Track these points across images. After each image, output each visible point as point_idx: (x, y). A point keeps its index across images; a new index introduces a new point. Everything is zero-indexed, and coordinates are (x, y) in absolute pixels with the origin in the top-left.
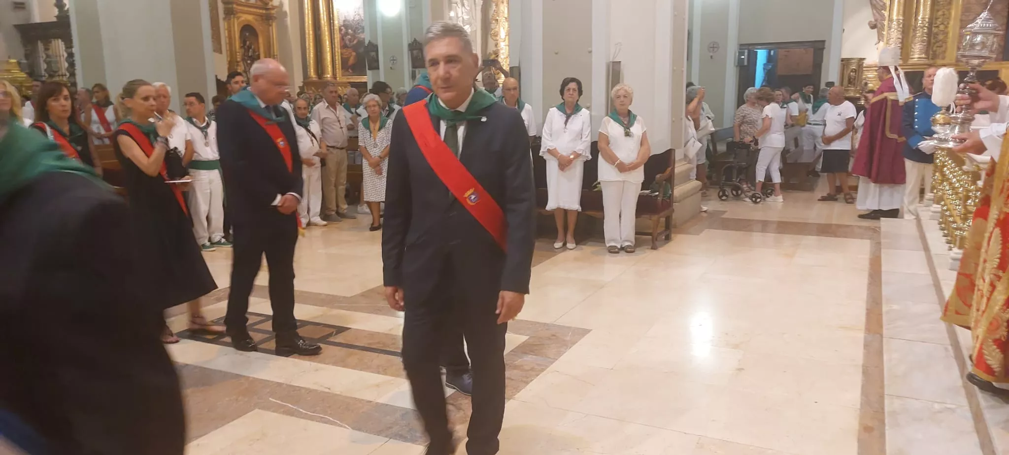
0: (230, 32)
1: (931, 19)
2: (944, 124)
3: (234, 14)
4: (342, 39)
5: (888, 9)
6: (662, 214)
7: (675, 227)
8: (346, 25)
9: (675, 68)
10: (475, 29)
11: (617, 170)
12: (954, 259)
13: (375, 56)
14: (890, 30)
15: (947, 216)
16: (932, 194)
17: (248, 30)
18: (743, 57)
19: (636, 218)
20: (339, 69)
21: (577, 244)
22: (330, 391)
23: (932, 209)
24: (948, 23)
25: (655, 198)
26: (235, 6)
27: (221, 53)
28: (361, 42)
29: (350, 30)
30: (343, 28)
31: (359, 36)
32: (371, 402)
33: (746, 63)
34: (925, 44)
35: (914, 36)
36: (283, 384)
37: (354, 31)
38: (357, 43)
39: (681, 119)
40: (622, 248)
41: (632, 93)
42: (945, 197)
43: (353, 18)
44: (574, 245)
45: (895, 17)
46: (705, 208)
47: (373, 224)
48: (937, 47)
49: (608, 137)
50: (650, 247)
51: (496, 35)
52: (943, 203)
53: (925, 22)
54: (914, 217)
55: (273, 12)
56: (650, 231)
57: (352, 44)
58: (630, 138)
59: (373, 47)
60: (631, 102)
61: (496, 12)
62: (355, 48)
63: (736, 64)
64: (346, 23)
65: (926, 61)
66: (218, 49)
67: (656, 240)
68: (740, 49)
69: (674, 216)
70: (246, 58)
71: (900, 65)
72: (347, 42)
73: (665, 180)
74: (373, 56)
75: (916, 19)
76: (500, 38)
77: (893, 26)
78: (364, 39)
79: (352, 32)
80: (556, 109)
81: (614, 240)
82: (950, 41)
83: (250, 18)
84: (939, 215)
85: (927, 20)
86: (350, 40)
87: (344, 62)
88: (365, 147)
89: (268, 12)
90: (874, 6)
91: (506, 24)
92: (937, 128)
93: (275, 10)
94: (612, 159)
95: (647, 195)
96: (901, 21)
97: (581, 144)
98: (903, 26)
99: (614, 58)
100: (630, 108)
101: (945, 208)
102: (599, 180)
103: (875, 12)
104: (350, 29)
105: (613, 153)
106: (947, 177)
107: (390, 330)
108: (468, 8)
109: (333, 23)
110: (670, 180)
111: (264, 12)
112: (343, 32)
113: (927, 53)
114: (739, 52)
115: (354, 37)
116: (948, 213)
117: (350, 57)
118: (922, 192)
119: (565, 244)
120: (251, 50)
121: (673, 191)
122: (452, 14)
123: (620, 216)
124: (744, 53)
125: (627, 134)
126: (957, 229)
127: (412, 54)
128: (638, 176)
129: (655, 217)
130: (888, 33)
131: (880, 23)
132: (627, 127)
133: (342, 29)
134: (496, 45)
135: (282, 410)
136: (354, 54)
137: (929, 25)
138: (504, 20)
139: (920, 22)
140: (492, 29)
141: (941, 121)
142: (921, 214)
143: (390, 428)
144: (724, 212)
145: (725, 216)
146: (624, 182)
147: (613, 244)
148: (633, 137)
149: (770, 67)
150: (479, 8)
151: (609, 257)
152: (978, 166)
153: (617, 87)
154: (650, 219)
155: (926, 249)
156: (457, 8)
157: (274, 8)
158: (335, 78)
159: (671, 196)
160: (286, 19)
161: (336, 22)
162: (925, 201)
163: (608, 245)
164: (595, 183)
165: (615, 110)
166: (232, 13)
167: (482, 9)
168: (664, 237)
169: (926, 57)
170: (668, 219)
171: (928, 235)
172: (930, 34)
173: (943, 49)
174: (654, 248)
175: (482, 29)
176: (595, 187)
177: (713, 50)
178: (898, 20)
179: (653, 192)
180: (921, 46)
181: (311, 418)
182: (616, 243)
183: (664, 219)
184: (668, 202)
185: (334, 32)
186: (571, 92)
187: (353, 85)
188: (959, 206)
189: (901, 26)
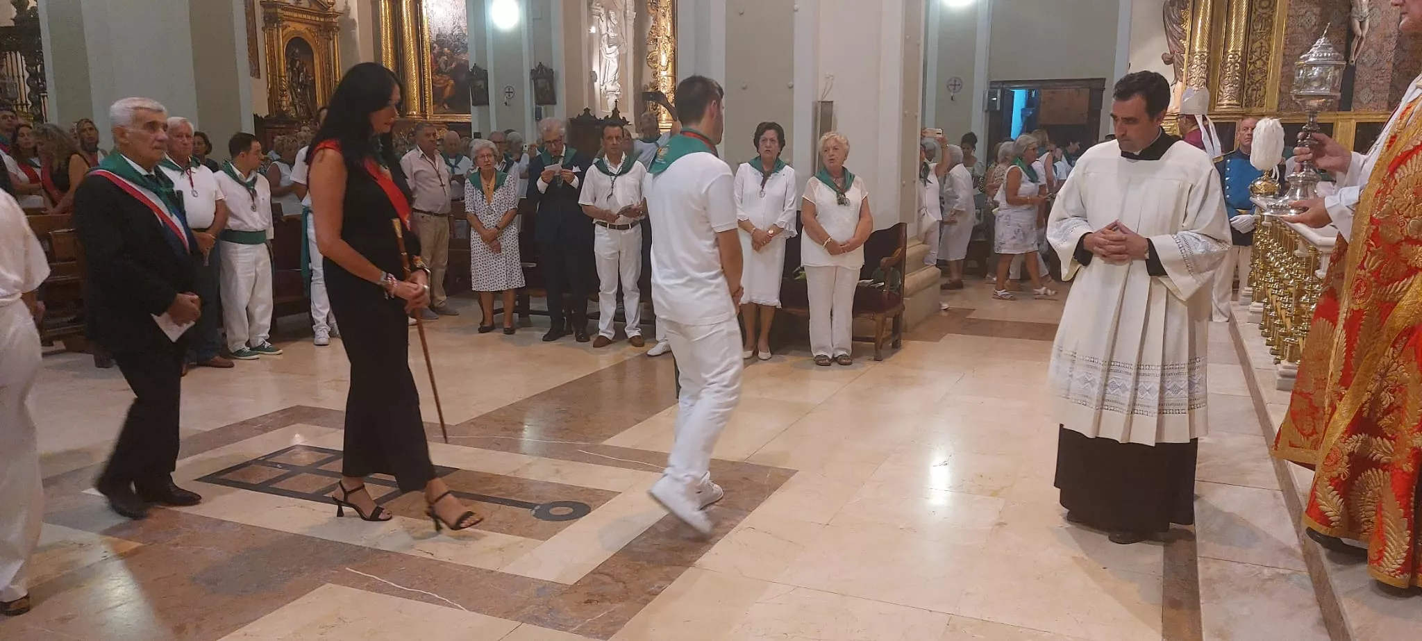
0: (271, 47)
1: (1244, 52)
2: (1267, 194)
3: (278, 23)
4: (435, 61)
5: (1188, 38)
6: (888, 312)
7: (906, 331)
8: (441, 41)
9: (906, 112)
10: (624, 52)
11: (826, 251)
12: (1284, 376)
13: (483, 87)
14: (1191, 65)
15: (1271, 317)
16: (1251, 289)
17: (298, 45)
18: (995, 99)
19: (853, 317)
20: (430, 103)
21: (772, 354)
22: (432, 558)
23: (1251, 308)
24: (1267, 59)
25: (881, 290)
26: (279, 10)
27: (259, 77)
28: (463, 66)
29: (446, 49)
30: (435, 45)
31: (459, 57)
32: (492, 571)
33: (998, 108)
34: (1237, 86)
35: (1223, 75)
36: (365, 548)
37: (452, 51)
38: (455, 67)
39: (914, 182)
40: (835, 359)
41: (847, 144)
42: (1269, 292)
43: (450, 32)
44: (769, 354)
45: (1197, 50)
46: (945, 306)
47: (482, 323)
48: (1253, 90)
49: (815, 205)
50: (873, 358)
51: (655, 60)
52: (1265, 300)
53: (1237, 56)
54: (1227, 319)
55: (334, 20)
56: (874, 336)
57: (449, 68)
58: (846, 207)
59: (481, 74)
60: (846, 156)
61: (655, 29)
62: (454, 74)
63: (986, 108)
64: (442, 38)
65: (1239, 109)
66: (256, 73)
67: (881, 348)
68: (991, 88)
69: (905, 314)
70: (295, 85)
71: (1208, 114)
72: (443, 66)
73: (893, 266)
74: (480, 86)
75: (1225, 53)
76: (660, 64)
77: (1195, 60)
78: (467, 61)
79: (449, 51)
80: (749, 165)
81: (823, 348)
82: (1269, 82)
83: (301, 28)
84: (1261, 316)
85: (1240, 54)
86: (446, 63)
87: (437, 94)
88: (475, 215)
89: (327, 20)
90: (1169, 34)
91: (669, 47)
92: (1258, 200)
93: (338, 18)
94: (820, 237)
95: (869, 287)
96: (1206, 54)
97: (785, 214)
98: (1208, 61)
99: (824, 95)
100: (843, 165)
101: (1269, 307)
102: (802, 265)
103: (1170, 40)
104: (447, 46)
105: (822, 228)
106: (1271, 265)
107: (514, 472)
108: (616, 23)
109: (422, 38)
110: (900, 265)
111: (322, 20)
112: (435, 51)
113: (1240, 98)
114: (989, 93)
115: (451, 57)
116: (1273, 314)
117: (446, 87)
118: (1236, 285)
119: (756, 353)
120: (302, 74)
121: (903, 282)
122: (593, 30)
123: (831, 315)
124: (996, 93)
125: (842, 201)
126: (1285, 335)
127: (536, 84)
128: (856, 260)
129: (879, 317)
130: (1188, 70)
131: (1177, 56)
132: (841, 192)
133: (435, 48)
134: (655, 74)
135: (366, 585)
136: (452, 82)
137: (1242, 60)
138: (667, 41)
139: (1231, 56)
140: (649, 53)
141: (1263, 191)
142: (1236, 315)
143: (522, 608)
144: (971, 311)
145: (971, 316)
146: (836, 267)
147: (821, 353)
148: (849, 205)
149: (1031, 113)
150: (631, 23)
151: (816, 372)
152: (1315, 250)
153: (825, 137)
154: (873, 319)
155: (1244, 361)
156: (601, 21)
157: (336, 15)
158: (425, 116)
159: (901, 287)
160: (353, 31)
161: (426, 37)
162: (1241, 297)
163: (815, 355)
164: (797, 269)
165: (825, 167)
166: (276, 21)
167: (634, 23)
168: (891, 344)
169: (1238, 103)
170: (897, 319)
171: (1246, 343)
172: (1243, 72)
173: (1261, 93)
174: (878, 359)
175: (634, 53)
176: (797, 274)
177: (954, 89)
178: (1201, 53)
179: (875, 282)
180: (1232, 88)
181: (408, 596)
182: (828, 352)
183: (892, 319)
184: (897, 296)
185: (423, 51)
186: (768, 143)
187: (451, 126)
188: (1289, 303)
189: (1205, 61)
